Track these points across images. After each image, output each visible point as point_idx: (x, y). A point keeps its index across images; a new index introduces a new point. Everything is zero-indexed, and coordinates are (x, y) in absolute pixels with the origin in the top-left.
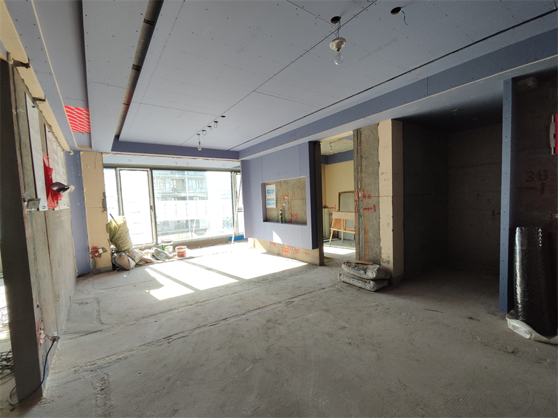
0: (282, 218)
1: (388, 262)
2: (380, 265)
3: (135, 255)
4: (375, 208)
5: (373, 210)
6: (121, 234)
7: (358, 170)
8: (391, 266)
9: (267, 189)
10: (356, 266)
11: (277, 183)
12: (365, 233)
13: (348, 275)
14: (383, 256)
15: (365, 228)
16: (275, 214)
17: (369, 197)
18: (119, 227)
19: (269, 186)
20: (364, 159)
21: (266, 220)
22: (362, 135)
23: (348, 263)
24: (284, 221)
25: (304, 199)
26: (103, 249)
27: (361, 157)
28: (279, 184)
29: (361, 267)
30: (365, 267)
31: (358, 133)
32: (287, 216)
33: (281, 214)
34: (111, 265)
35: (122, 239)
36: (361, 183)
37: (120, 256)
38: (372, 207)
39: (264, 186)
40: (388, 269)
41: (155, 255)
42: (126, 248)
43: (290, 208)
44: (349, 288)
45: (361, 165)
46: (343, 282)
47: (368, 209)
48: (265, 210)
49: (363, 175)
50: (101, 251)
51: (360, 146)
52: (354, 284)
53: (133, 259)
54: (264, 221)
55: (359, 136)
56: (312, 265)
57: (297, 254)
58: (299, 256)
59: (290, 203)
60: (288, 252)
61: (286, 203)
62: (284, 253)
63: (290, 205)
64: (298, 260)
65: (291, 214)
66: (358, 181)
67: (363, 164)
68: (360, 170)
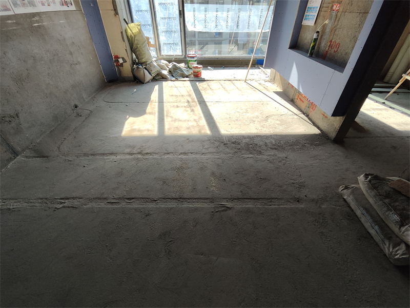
0: (313, 47)
3: (152, 68)
6: (138, 44)
16: (308, 37)
18: (135, 36)
21: (295, 45)
24: (314, 53)
25: (366, 13)
26: (123, 58)
32: (324, 45)
33: (316, 40)
34: (132, 75)
35: (139, 50)
37: (138, 68)
41: (172, 70)
42: (144, 60)
43: (334, 30)
48: (299, 27)
50: (121, 61)
53: (150, 73)
57: (311, 110)
58: (313, 114)
59: (337, 19)
60: (303, 102)
61: (331, 19)
62: (298, 102)
63: (336, 22)
64: (309, 119)
65: (331, 41)
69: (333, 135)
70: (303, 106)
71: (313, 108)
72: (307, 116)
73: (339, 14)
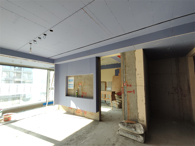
0: (77, 95)
1: (143, 121)
4: (134, 92)
5: (133, 92)
8: (145, 123)
9: (69, 79)
11: (75, 77)
12: (128, 104)
14: (140, 118)
15: (128, 102)
17: (130, 86)
19: (70, 78)
21: (67, 95)
22: (126, 56)
23: (123, 123)
24: (78, 96)
25: (91, 85)
27: (126, 66)
28: (76, 77)
29: (131, 125)
30: (133, 125)
31: (123, 54)
32: (80, 94)
36: (125, 79)
38: (133, 91)
39: (67, 78)
43: (82, 90)
44: (127, 140)
45: (125, 70)
46: (121, 135)
47: (130, 92)
48: (67, 89)
49: (127, 75)
51: (125, 60)
54: (66, 96)
55: (124, 56)
56: (96, 122)
57: (85, 114)
58: (86, 115)
59: (82, 87)
60: (80, 113)
61: (80, 87)
62: (77, 113)
63: (82, 88)
64: (86, 118)
65: (83, 92)
66: (124, 78)
67: (126, 69)
68: (124, 72)
70: (80, 114)
71: (85, 113)
72: (84, 117)
73: (82, 86)
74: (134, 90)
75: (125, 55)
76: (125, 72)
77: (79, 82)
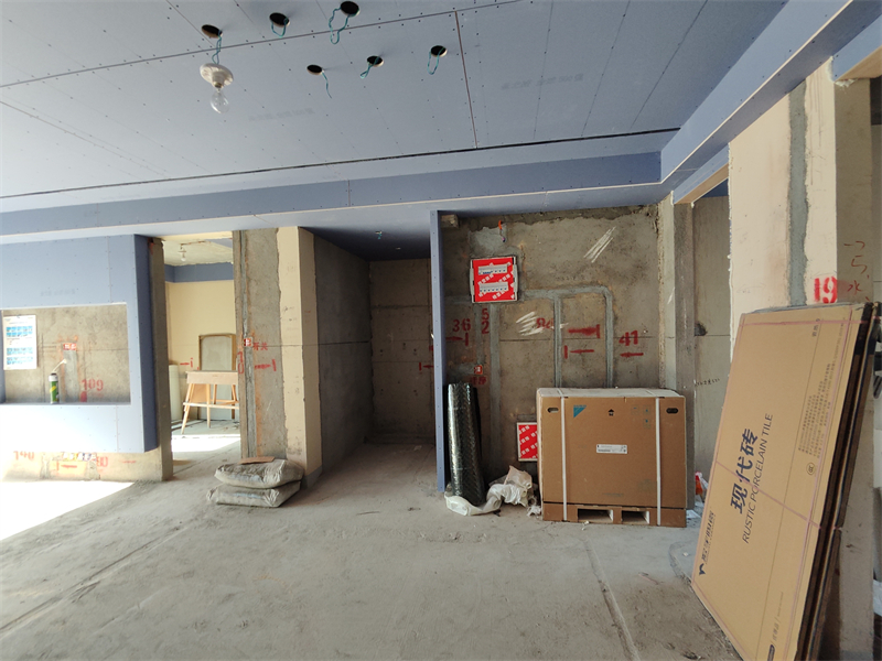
0: (56, 392)
1: (299, 451)
2: (285, 458)
4: (275, 365)
5: (272, 368)
7: (243, 300)
8: (302, 458)
9: (6, 325)
10: (243, 470)
11: (39, 314)
12: (258, 407)
13: (228, 489)
14: (290, 443)
15: (257, 399)
17: (265, 346)
19: (13, 319)
20: (253, 283)
21: (4, 398)
22: (250, 242)
23: (228, 468)
24: (61, 397)
25: (122, 350)
27: (249, 280)
28: (47, 316)
29: (253, 468)
30: (261, 467)
31: (241, 237)
32: (74, 386)
33: (55, 383)
36: (249, 323)
38: (270, 363)
40: (298, 464)
43: (81, 369)
44: (232, 513)
45: (249, 293)
46: (219, 504)
47: (263, 366)
49: (253, 309)
51: (246, 259)
52: (242, 502)
55: (243, 243)
56: (143, 485)
57: (101, 468)
58: (106, 471)
59: (81, 358)
60: (75, 467)
61: (69, 358)
63: (81, 362)
64: (104, 480)
65: (85, 381)
66: (243, 320)
67: (251, 291)
68: (246, 300)
69: (159, 474)
70: (79, 472)
71: (102, 464)
73: (81, 353)
74: (274, 363)
75: (247, 240)
76: (248, 299)
77: (65, 338)
